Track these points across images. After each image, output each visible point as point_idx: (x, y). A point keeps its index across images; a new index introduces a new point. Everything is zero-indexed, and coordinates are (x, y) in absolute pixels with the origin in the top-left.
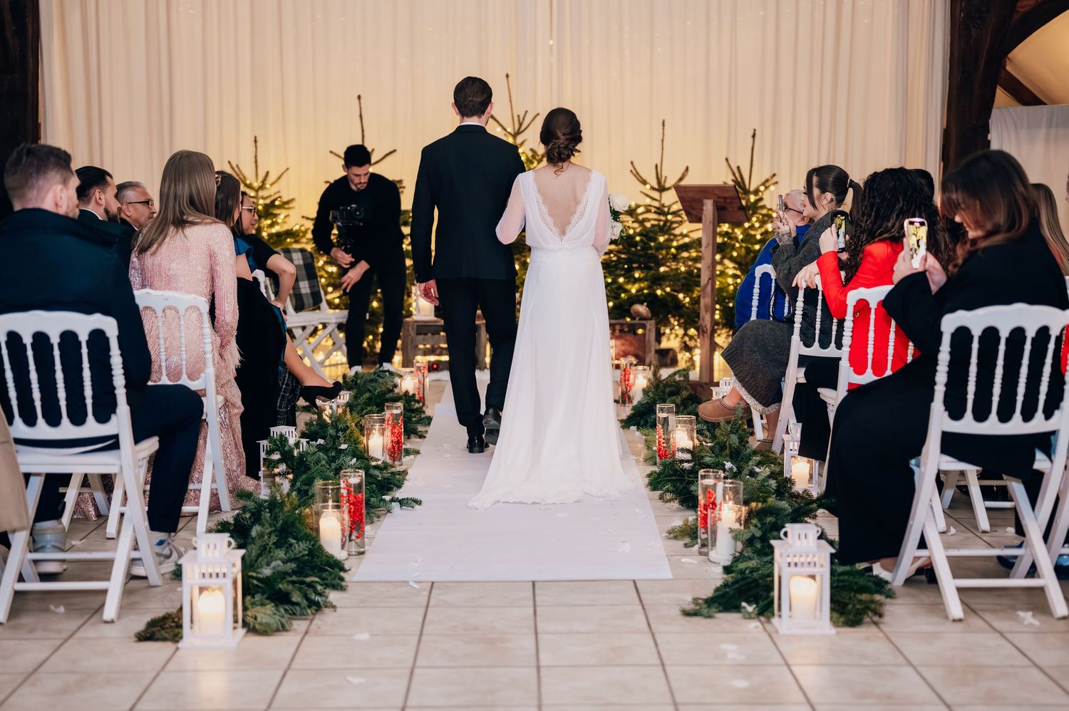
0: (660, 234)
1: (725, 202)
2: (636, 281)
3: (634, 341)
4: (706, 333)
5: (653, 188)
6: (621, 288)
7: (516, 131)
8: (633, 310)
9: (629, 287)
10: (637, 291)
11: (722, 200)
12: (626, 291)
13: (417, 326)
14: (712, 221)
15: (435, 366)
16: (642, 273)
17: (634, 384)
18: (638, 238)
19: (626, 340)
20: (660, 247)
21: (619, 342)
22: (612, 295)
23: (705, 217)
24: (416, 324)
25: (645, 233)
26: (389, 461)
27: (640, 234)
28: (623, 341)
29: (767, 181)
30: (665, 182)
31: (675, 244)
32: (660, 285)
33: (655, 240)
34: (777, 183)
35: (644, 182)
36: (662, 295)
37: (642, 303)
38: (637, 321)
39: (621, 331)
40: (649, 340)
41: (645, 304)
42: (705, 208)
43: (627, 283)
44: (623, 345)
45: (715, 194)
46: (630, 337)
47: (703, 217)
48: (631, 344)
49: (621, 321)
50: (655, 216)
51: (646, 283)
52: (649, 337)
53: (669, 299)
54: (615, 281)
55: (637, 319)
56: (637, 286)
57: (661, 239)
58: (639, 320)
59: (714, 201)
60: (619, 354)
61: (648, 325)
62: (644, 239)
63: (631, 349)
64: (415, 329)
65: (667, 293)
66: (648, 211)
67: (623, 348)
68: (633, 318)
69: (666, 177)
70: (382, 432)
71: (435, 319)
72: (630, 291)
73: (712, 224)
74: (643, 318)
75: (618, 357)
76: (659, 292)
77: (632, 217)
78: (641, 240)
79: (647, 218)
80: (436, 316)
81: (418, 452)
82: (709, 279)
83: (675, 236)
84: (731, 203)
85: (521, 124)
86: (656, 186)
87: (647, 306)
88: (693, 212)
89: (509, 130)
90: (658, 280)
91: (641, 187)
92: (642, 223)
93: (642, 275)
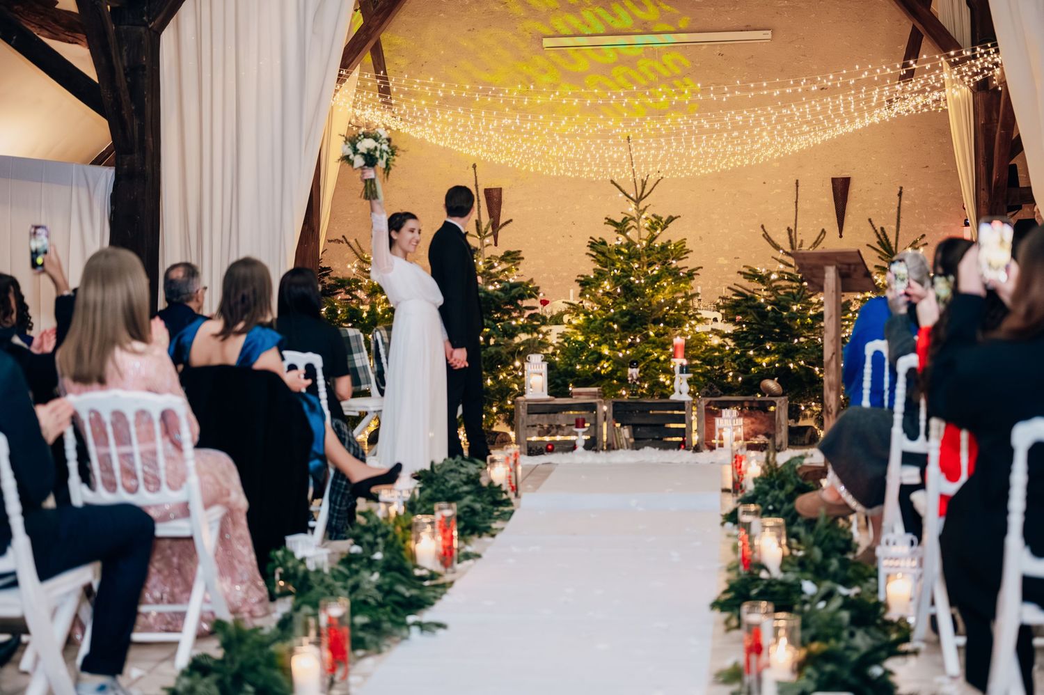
0: (792, 303)
1: (849, 269)
2: (768, 353)
3: (765, 420)
4: (831, 413)
5: (788, 254)
6: (750, 361)
7: (639, 196)
8: (763, 387)
9: (758, 360)
10: (767, 365)
11: (845, 267)
12: (756, 365)
13: (528, 405)
14: (834, 289)
15: (550, 447)
16: (774, 345)
17: (746, 472)
18: (769, 308)
19: (756, 419)
20: (793, 317)
21: (748, 421)
22: (742, 368)
23: (828, 285)
24: (527, 403)
25: (777, 302)
26: (438, 568)
27: (772, 303)
28: (753, 419)
29: (915, 242)
30: (801, 246)
31: (811, 312)
32: (793, 358)
33: (787, 309)
34: (926, 244)
35: (777, 247)
36: (794, 368)
37: (773, 379)
38: (767, 398)
39: (751, 408)
40: (779, 418)
41: (776, 379)
42: (826, 275)
43: (758, 356)
44: (753, 423)
45: (837, 261)
46: (760, 415)
47: (825, 286)
48: (762, 422)
49: (751, 398)
50: (788, 283)
51: (777, 356)
52: (779, 415)
53: (803, 372)
54: (743, 354)
55: (767, 395)
56: (767, 359)
57: (795, 308)
58: (769, 396)
59: (837, 268)
60: (748, 434)
61: (777, 403)
62: (775, 307)
63: (762, 428)
64: (526, 407)
65: (801, 367)
66: (782, 278)
67: (752, 427)
68: (764, 395)
69: (802, 241)
70: (433, 535)
71: (549, 397)
72: (761, 365)
73: (834, 294)
74: (773, 395)
75: (747, 437)
76: (791, 366)
77: (764, 284)
78: (773, 309)
79: (780, 286)
80: (549, 394)
81: (478, 556)
82: (833, 354)
83: (812, 304)
84: (855, 270)
85: (643, 188)
86: (789, 250)
87: (778, 381)
88: (814, 280)
89: (632, 195)
90: (790, 353)
91: (773, 251)
92: (775, 290)
93: (773, 348)
